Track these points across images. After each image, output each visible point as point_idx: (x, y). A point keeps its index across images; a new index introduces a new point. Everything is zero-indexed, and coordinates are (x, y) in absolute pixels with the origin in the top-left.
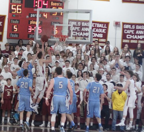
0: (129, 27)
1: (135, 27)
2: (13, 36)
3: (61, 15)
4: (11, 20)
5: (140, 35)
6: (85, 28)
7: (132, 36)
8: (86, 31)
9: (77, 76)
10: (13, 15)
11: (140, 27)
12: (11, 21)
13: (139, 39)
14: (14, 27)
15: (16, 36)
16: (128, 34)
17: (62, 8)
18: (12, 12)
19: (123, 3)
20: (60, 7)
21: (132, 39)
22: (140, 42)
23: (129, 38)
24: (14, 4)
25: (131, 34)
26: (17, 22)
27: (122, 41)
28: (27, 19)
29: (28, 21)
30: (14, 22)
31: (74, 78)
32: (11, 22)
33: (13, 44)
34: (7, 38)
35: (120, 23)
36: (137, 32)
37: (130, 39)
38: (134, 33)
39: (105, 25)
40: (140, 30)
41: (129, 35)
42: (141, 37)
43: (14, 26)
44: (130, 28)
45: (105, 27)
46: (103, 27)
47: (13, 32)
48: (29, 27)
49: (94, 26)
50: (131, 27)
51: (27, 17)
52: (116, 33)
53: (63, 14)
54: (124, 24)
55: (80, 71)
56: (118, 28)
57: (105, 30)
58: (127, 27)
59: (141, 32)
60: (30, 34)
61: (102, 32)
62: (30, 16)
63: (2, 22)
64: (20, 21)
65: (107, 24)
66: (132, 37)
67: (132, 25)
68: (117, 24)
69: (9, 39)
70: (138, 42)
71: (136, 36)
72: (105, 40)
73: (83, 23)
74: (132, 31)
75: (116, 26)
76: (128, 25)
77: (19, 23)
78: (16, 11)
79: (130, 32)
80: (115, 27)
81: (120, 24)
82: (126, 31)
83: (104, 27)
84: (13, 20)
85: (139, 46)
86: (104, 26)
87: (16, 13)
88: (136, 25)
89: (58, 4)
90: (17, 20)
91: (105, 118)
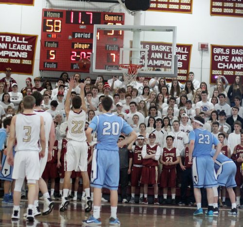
0: (221, 51)
1: (230, 52)
2: (48, 66)
3: (121, 34)
4: (45, 42)
5: (237, 63)
6: (156, 54)
7: (226, 64)
8: (158, 57)
9: (147, 125)
10: (48, 35)
11: (237, 52)
12: (45, 44)
13: (237, 70)
14: (49, 53)
15: (54, 66)
16: (220, 62)
17: (121, 24)
18: (47, 31)
19: (211, 15)
20: (118, 22)
21: (226, 69)
22: (237, 73)
23: (222, 67)
24: (50, 18)
25: (224, 61)
26: (54, 45)
27: (211, 72)
28: (70, 40)
29: (71, 44)
30: (49, 45)
31: (144, 128)
32: (45, 46)
33: (49, 78)
34: (40, 70)
35: (207, 45)
36: (233, 59)
37: (223, 70)
38: (228, 61)
39: (186, 48)
40: (237, 56)
41: (222, 64)
42: (239, 66)
43: (50, 51)
44: (223, 53)
45: (186, 52)
46: (182, 52)
47: (49, 61)
48: (73, 52)
49: (169, 51)
50: (225, 51)
51: (70, 37)
52: (202, 61)
53: (123, 32)
54: (213, 47)
55: (152, 119)
56: (204, 53)
57: (186, 56)
58: (218, 51)
59: (239, 59)
60: (73, 62)
61: (182, 59)
62: (73, 36)
63: (31, 46)
64: (59, 43)
65: (189, 47)
66: (226, 66)
67: (225, 48)
68: (203, 47)
69: (43, 70)
70: (234, 73)
71: (231, 65)
72: (186, 71)
73: (152, 46)
74: (226, 58)
75: (202, 50)
76: (219, 49)
77: (57, 46)
78: (52, 29)
79: (222, 58)
80: (201, 52)
81: (207, 48)
82: (217, 58)
83: (184, 52)
84: (49, 42)
85: (237, 79)
86: (184, 50)
87: (53, 32)
88: (231, 48)
89: (115, 18)
90: (55, 42)
91: (189, 187)
